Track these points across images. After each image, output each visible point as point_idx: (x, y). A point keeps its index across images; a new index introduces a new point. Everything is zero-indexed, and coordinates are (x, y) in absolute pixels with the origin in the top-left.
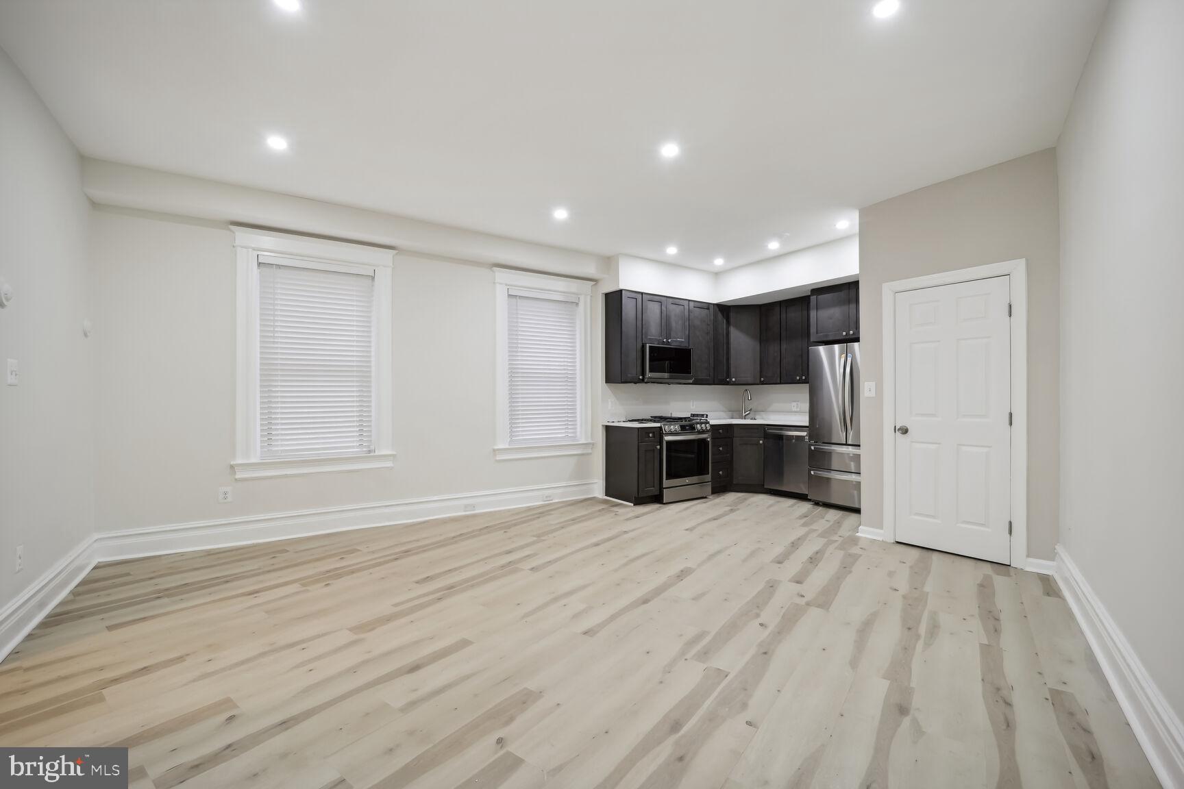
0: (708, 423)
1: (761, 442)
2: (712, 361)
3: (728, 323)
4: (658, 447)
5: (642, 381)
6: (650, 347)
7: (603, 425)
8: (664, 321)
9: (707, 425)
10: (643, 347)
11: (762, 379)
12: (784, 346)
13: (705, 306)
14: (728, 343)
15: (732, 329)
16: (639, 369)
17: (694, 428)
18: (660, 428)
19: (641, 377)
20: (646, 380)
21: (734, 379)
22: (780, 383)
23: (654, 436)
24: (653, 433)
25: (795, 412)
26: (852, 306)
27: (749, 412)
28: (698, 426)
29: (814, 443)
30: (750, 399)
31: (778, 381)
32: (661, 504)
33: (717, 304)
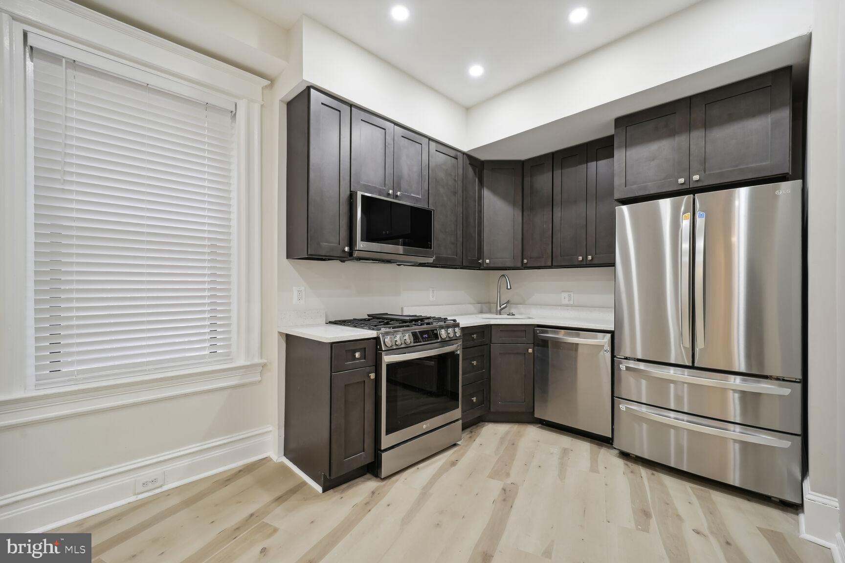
0: (457, 325)
1: (530, 351)
2: (460, 233)
3: (481, 184)
4: (373, 376)
5: (349, 256)
6: (363, 196)
7: (280, 333)
8: (389, 161)
9: (457, 329)
10: (352, 196)
11: (525, 261)
12: (558, 214)
13: (453, 153)
14: (480, 212)
15: (486, 193)
16: (344, 233)
17: (436, 336)
18: (377, 339)
19: (347, 249)
20: (356, 254)
21: (488, 261)
22: (551, 267)
23: (364, 356)
24: (363, 351)
25: (567, 306)
26: (697, 136)
27: (505, 305)
28: (443, 332)
29: (624, 359)
30: (509, 287)
31: (549, 264)
32: (379, 479)
33: (468, 153)
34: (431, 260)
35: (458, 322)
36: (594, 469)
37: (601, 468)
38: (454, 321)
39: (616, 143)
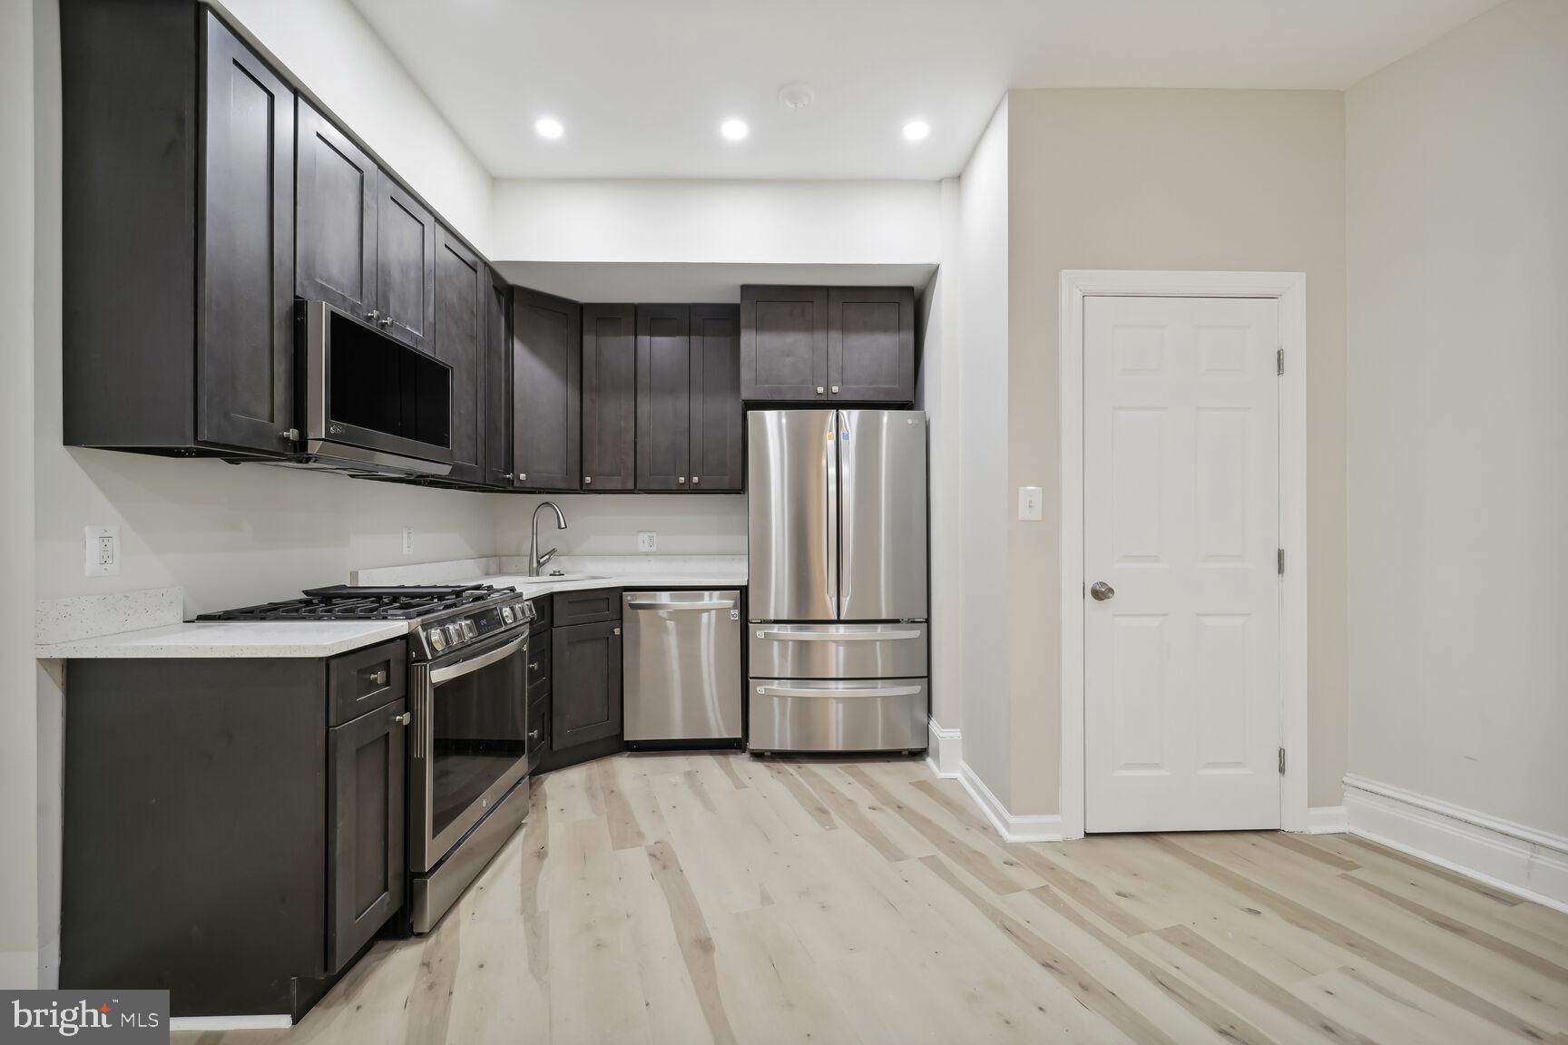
0: (521, 597)
1: (617, 631)
2: (481, 418)
3: (510, 328)
4: (407, 719)
5: (298, 451)
6: (333, 315)
7: (45, 662)
8: (367, 244)
9: (525, 605)
10: (299, 308)
11: (588, 479)
12: (645, 406)
13: (469, 257)
14: (510, 380)
15: (518, 348)
16: (282, 394)
17: (499, 623)
18: (409, 639)
19: (291, 434)
20: (312, 449)
21: (522, 477)
22: (634, 491)
23: (387, 679)
24: (387, 665)
25: (647, 554)
26: (835, 336)
27: (547, 557)
28: (507, 611)
29: (761, 623)
30: (563, 526)
31: (630, 486)
32: (413, 939)
33: (493, 266)
34: (444, 470)
35: (518, 591)
36: (739, 785)
37: (746, 781)
38: (512, 589)
39: (744, 318)
